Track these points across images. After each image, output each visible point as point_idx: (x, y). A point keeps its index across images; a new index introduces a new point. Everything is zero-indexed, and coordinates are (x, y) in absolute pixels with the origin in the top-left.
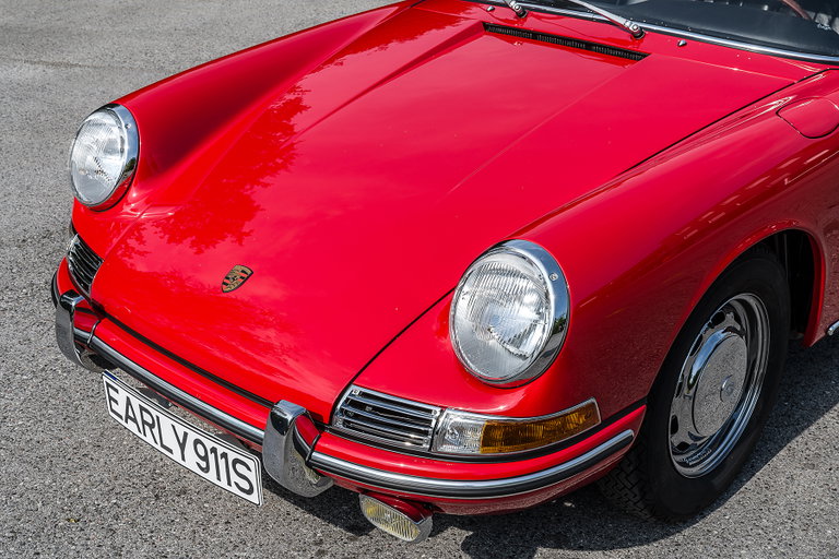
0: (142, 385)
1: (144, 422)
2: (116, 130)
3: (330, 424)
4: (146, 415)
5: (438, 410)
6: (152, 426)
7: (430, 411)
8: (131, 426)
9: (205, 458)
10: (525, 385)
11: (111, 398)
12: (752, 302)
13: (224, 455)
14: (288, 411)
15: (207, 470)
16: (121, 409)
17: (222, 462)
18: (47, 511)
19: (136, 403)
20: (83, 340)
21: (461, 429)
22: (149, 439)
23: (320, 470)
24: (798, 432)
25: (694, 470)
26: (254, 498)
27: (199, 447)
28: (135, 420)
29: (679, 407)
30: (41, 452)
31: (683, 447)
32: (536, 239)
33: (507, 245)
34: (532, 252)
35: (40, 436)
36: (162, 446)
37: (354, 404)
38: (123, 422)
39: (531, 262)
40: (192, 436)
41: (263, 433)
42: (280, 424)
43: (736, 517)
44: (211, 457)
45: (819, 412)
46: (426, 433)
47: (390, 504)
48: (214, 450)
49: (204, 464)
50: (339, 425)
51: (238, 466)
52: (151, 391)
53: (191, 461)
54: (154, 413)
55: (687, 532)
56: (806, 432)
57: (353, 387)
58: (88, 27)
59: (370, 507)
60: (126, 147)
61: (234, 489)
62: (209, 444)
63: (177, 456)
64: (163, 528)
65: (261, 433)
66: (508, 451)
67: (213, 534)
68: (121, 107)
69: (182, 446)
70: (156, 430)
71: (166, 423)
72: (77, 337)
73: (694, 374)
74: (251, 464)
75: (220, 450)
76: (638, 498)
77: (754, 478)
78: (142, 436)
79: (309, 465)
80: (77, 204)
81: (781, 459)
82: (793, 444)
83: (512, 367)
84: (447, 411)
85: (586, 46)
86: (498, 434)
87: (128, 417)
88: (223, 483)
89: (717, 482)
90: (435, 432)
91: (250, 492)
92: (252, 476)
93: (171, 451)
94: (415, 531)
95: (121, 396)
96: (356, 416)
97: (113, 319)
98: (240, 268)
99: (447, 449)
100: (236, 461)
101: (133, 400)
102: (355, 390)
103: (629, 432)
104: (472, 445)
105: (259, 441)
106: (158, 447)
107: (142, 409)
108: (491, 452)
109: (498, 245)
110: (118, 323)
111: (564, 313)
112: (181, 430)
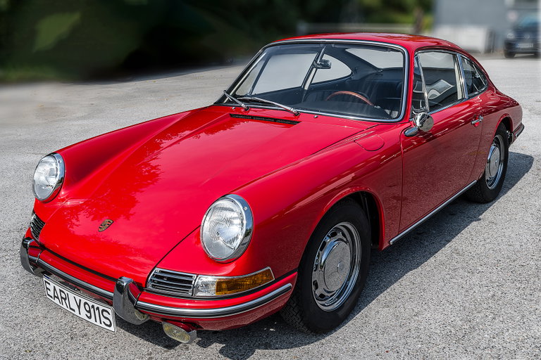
0: (61, 280)
1: (62, 298)
2: (54, 164)
3: (146, 287)
4: (62, 294)
5: (196, 276)
6: (65, 299)
7: (192, 277)
8: (56, 301)
9: (89, 312)
10: (235, 260)
11: (47, 288)
12: (350, 227)
13: (98, 308)
14: (125, 281)
15: (90, 317)
16: (51, 293)
17: (97, 312)
18: (16, 348)
19: (58, 288)
20: (34, 261)
21: (206, 285)
22: (64, 306)
23: (142, 310)
24: (381, 292)
25: (330, 308)
26: (112, 328)
27: (86, 306)
28: (58, 298)
29: (316, 276)
30: (17, 322)
31: (322, 296)
32: (240, 194)
33: (227, 196)
34: (237, 199)
35: (17, 315)
36: (71, 309)
37: (157, 276)
38: (53, 300)
39: (235, 203)
40: (83, 301)
41: (113, 294)
42: (120, 289)
43: (350, 330)
44: (92, 310)
45: (391, 283)
46: (190, 287)
47: (178, 326)
48: (93, 306)
49: (89, 315)
50: (150, 287)
51: (104, 313)
52: (66, 282)
53: (84, 314)
54: (66, 292)
55: (327, 338)
56: (385, 292)
57: (156, 269)
58: (65, 138)
59: (167, 327)
60: (59, 173)
61: (103, 325)
62: (91, 304)
63: (77, 313)
64: (74, 352)
65: (112, 294)
66: (229, 294)
67: (98, 353)
68: (58, 154)
69: (79, 307)
70: (67, 301)
71: (71, 296)
72: (30, 260)
73: (323, 261)
74: (109, 311)
75: (96, 306)
76: (300, 320)
77: (360, 313)
78: (61, 305)
79: (136, 308)
80: (37, 200)
81: (373, 304)
82: (379, 297)
83: (227, 252)
84: (199, 276)
85: (275, 120)
86: (224, 286)
87: (55, 296)
88: (98, 323)
89: (340, 313)
90: (194, 287)
91: (110, 326)
92: (110, 317)
93: (74, 310)
94: (187, 336)
95: (51, 286)
96: (159, 282)
97: (48, 250)
98: (108, 220)
99: (199, 294)
100: (103, 310)
101: (57, 287)
102: (157, 270)
103: (290, 285)
104: (212, 292)
105: (111, 298)
106: (69, 309)
107: (61, 291)
108: (220, 294)
109: (224, 197)
110: (51, 252)
111: (251, 226)
112: (78, 298)
